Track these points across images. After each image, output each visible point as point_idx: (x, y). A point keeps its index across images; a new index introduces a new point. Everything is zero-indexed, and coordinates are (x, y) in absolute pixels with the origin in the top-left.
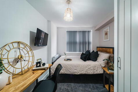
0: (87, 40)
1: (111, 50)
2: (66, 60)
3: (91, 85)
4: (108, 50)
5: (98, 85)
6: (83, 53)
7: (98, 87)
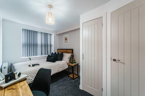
0: (49, 43)
1: (71, 51)
2: (31, 66)
3: (61, 80)
4: (68, 51)
5: (65, 78)
6: (49, 56)
7: (66, 79)
